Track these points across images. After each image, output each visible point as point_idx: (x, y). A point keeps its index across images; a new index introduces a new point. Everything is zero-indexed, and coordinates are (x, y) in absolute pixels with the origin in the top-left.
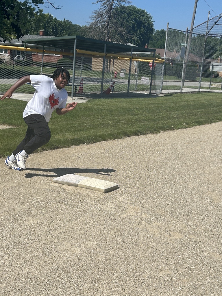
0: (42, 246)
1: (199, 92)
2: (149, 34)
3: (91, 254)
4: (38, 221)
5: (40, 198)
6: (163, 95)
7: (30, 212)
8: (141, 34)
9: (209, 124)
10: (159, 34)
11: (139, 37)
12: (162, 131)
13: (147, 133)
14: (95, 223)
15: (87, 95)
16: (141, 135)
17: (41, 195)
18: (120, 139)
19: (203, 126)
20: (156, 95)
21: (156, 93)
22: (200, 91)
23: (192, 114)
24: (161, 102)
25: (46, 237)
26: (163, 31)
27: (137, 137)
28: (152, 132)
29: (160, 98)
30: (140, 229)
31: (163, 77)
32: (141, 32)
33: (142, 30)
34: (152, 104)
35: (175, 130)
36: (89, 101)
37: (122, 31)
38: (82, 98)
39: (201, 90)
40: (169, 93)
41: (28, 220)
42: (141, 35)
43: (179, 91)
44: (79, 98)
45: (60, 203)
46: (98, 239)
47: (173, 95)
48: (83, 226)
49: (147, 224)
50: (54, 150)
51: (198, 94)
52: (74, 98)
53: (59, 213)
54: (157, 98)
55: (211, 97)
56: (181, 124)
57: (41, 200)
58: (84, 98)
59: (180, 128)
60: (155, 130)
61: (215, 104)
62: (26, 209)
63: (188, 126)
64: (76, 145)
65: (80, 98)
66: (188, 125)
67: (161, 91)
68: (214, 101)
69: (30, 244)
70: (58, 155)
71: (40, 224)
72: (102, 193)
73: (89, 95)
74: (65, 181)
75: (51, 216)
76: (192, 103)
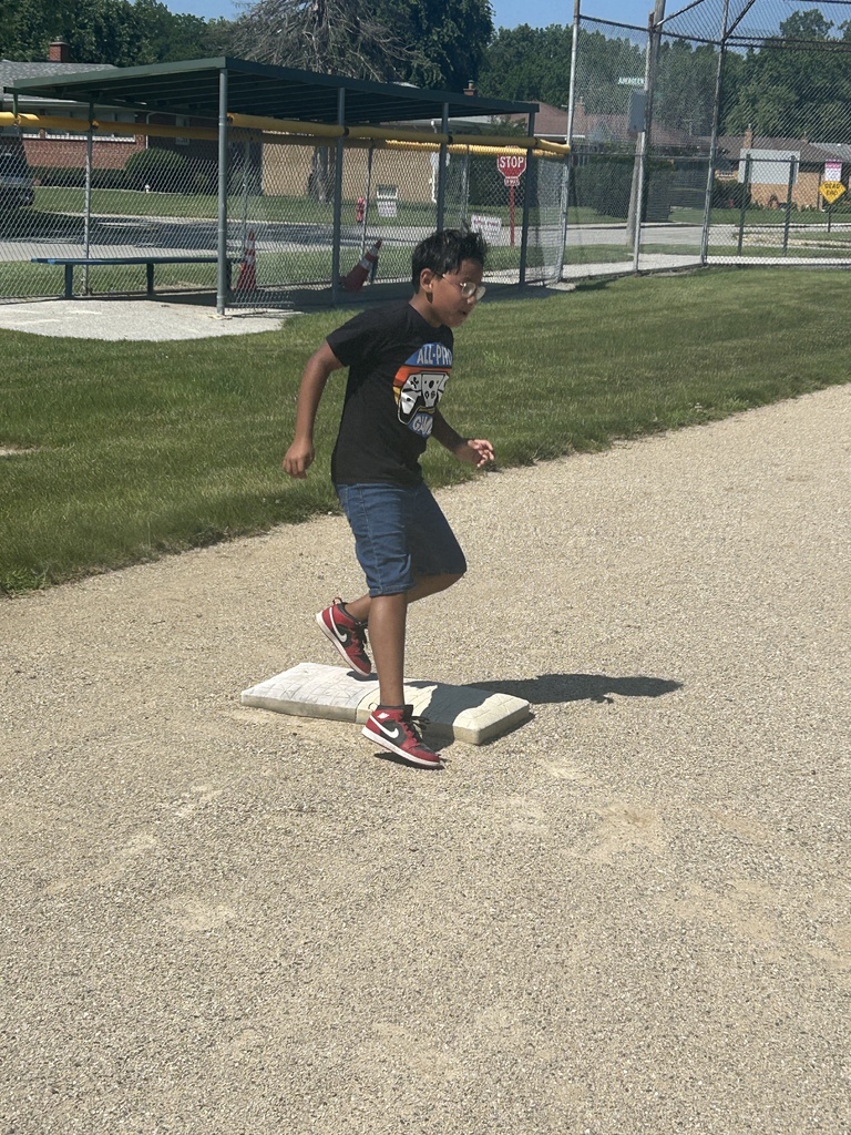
0: (281, 1050)
1: (703, 269)
2: (477, 44)
3: (519, 1080)
4: (226, 912)
5: (208, 793)
6: (572, 286)
7: (182, 867)
8: (445, 46)
9: (791, 401)
10: (509, 45)
11: (439, 59)
12: (619, 439)
13: (565, 453)
14: (486, 904)
15: (277, 300)
16: (541, 463)
17: (210, 774)
18: (463, 482)
19: (767, 409)
20: (544, 285)
21: (543, 280)
22: (705, 264)
23: (707, 361)
24: (574, 314)
25: (288, 997)
26: (526, 32)
27: (528, 471)
28: (581, 448)
29: (565, 299)
30: (692, 924)
31: (566, 214)
32: (447, 39)
33: (450, 29)
34: (540, 325)
35: (667, 434)
36: (289, 322)
37: (376, 35)
38: (261, 310)
39: (711, 260)
40: (590, 277)
41: (183, 913)
42: (444, 49)
43: (628, 267)
44: (247, 311)
45: (300, 809)
46: (525, 996)
47: (607, 285)
48: (439, 927)
49: (713, 896)
50: (204, 550)
51: (701, 275)
52: (228, 312)
53: (310, 864)
54: (552, 298)
55: (757, 289)
56: (686, 408)
57: (213, 800)
58: (269, 310)
59: (682, 425)
60: (591, 438)
61: (782, 314)
62: (157, 854)
63: (713, 414)
64: (294, 523)
65: (252, 310)
66: (710, 409)
67: (562, 269)
68: (772, 302)
69: (222, 1046)
70: (231, 571)
71: (241, 930)
72: (468, 746)
73: (285, 299)
74: (297, 699)
75: (278, 881)
76: (693, 315)
